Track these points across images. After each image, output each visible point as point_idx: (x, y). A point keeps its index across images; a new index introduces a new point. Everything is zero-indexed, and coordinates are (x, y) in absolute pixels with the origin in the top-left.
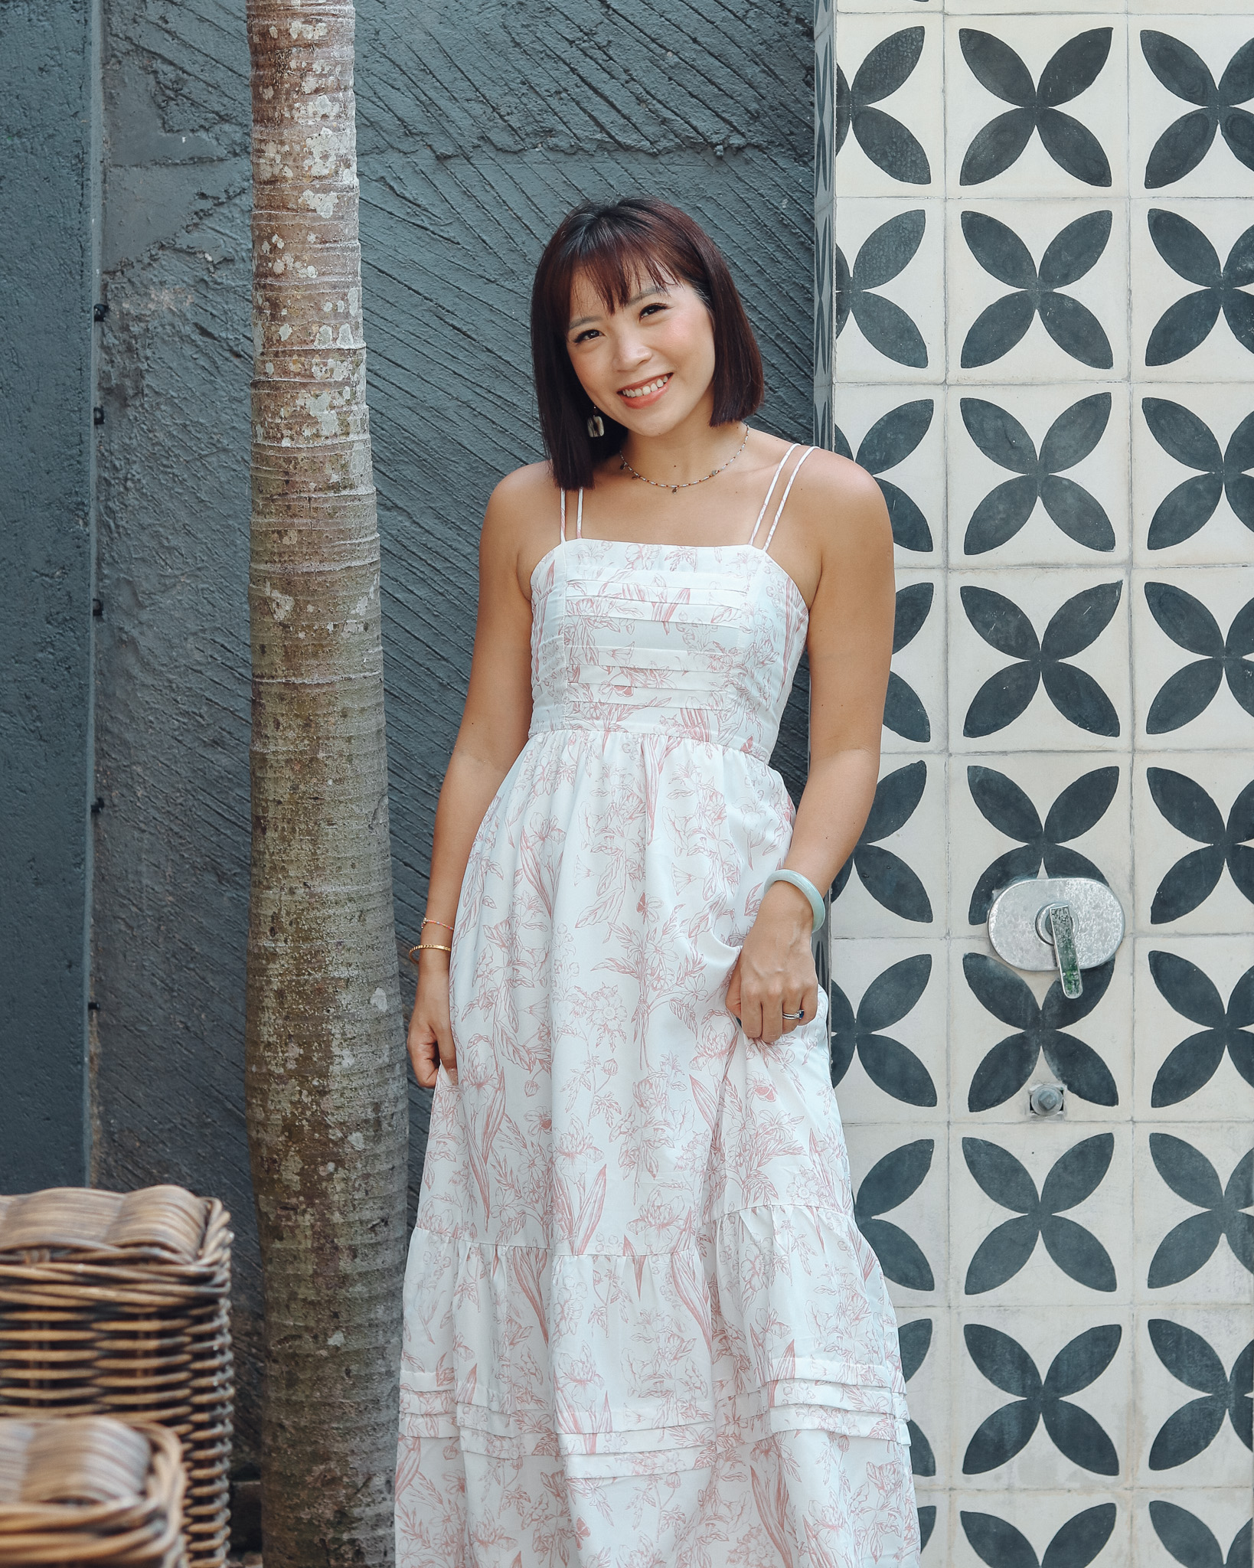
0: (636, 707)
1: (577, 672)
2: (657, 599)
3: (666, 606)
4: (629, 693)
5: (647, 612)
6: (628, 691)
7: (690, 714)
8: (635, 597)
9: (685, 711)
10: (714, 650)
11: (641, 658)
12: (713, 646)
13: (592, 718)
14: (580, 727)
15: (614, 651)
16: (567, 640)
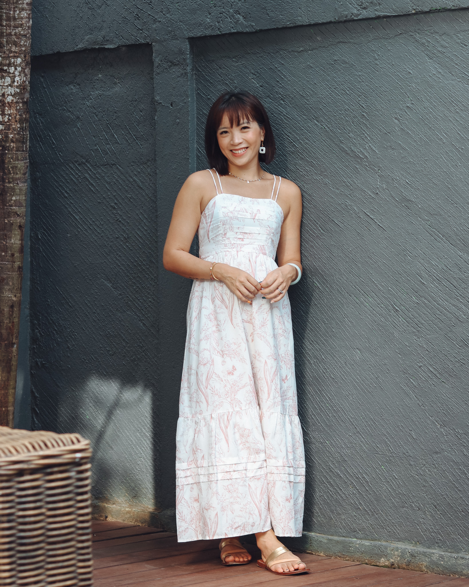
0: (245, 244)
1: (225, 234)
2: (251, 212)
3: (254, 214)
4: (243, 240)
5: (249, 216)
6: (242, 240)
7: (261, 247)
8: (245, 211)
9: (259, 246)
10: (267, 228)
11: (247, 229)
12: (267, 227)
13: (232, 248)
14: (228, 251)
15: (239, 227)
16: (223, 224)
